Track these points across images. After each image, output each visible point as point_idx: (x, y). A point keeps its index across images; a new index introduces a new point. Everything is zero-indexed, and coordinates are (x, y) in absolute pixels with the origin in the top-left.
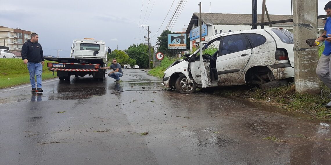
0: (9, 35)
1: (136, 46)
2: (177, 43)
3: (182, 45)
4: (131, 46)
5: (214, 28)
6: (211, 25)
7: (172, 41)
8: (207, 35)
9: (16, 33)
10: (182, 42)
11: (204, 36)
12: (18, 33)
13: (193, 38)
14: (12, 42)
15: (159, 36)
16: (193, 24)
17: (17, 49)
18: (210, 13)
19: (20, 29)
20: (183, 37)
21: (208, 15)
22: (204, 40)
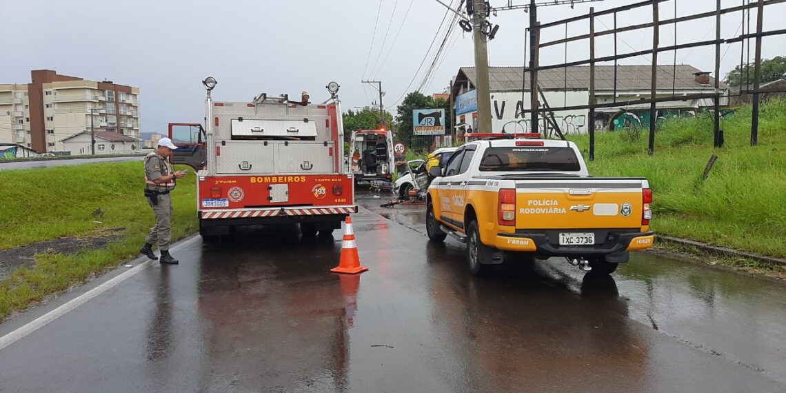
0: (89, 96)
2: (429, 124)
3: (437, 127)
5: (493, 97)
7: (420, 122)
9: (104, 91)
10: (437, 123)
12: (107, 91)
13: (460, 111)
14: (95, 111)
15: (400, 105)
16: (460, 87)
17: (104, 124)
22: (477, 118)
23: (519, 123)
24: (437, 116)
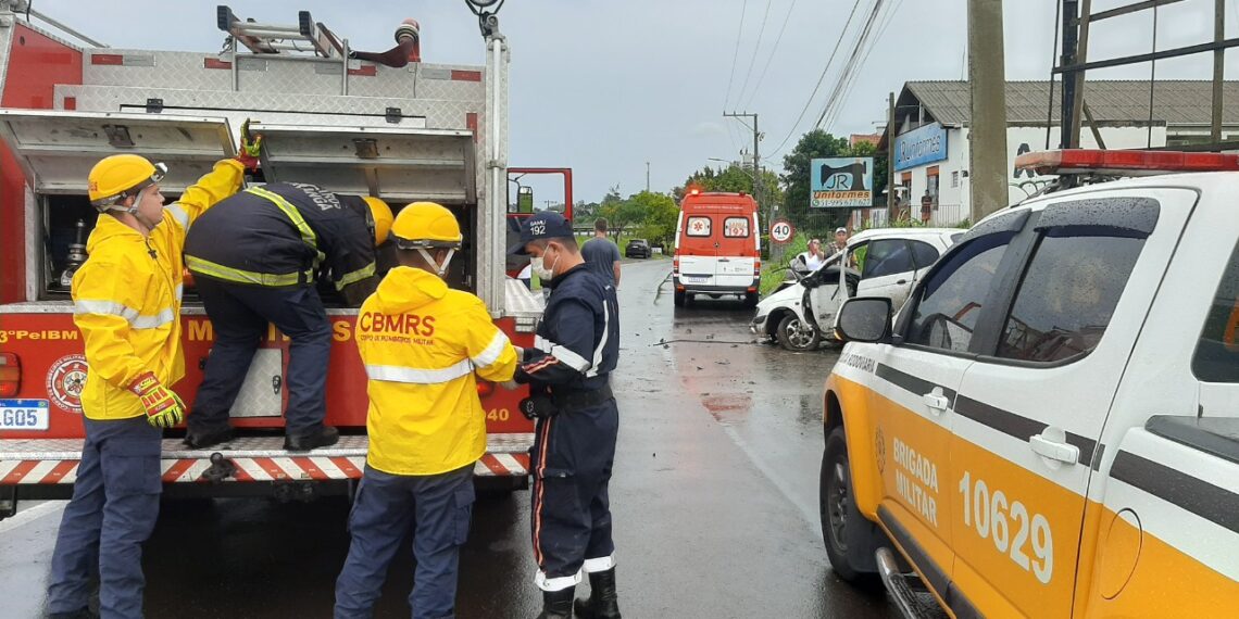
3: (857, 192)
5: (969, 138)
6: (960, 128)
8: (947, 158)
10: (858, 186)
11: (938, 161)
13: (903, 164)
15: (790, 154)
16: (904, 119)
18: (960, 81)
20: (863, 168)
21: (956, 87)
22: (937, 176)
23: (1021, 186)
24: (858, 171)
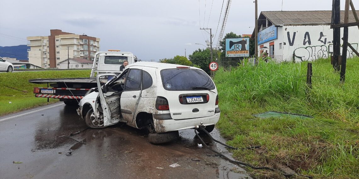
0: (75, 42)
1: (202, 51)
2: (237, 49)
3: (243, 51)
4: (196, 51)
5: (286, 30)
6: (282, 26)
7: (230, 47)
8: (277, 38)
9: (82, 39)
10: (243, 49)
11: (273, 40)
12: (84, 40)
13: (260, 42)
14: (78, 49)
15: (222, 40)
16: (261, 25)
17: (82, 55)
19: (86, 35)
20: (245, 42)
22: (273, 46)
23: (306, 48)
24: (243, 43)
